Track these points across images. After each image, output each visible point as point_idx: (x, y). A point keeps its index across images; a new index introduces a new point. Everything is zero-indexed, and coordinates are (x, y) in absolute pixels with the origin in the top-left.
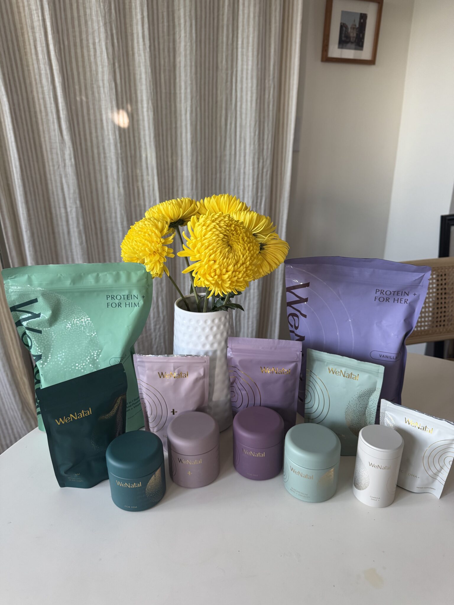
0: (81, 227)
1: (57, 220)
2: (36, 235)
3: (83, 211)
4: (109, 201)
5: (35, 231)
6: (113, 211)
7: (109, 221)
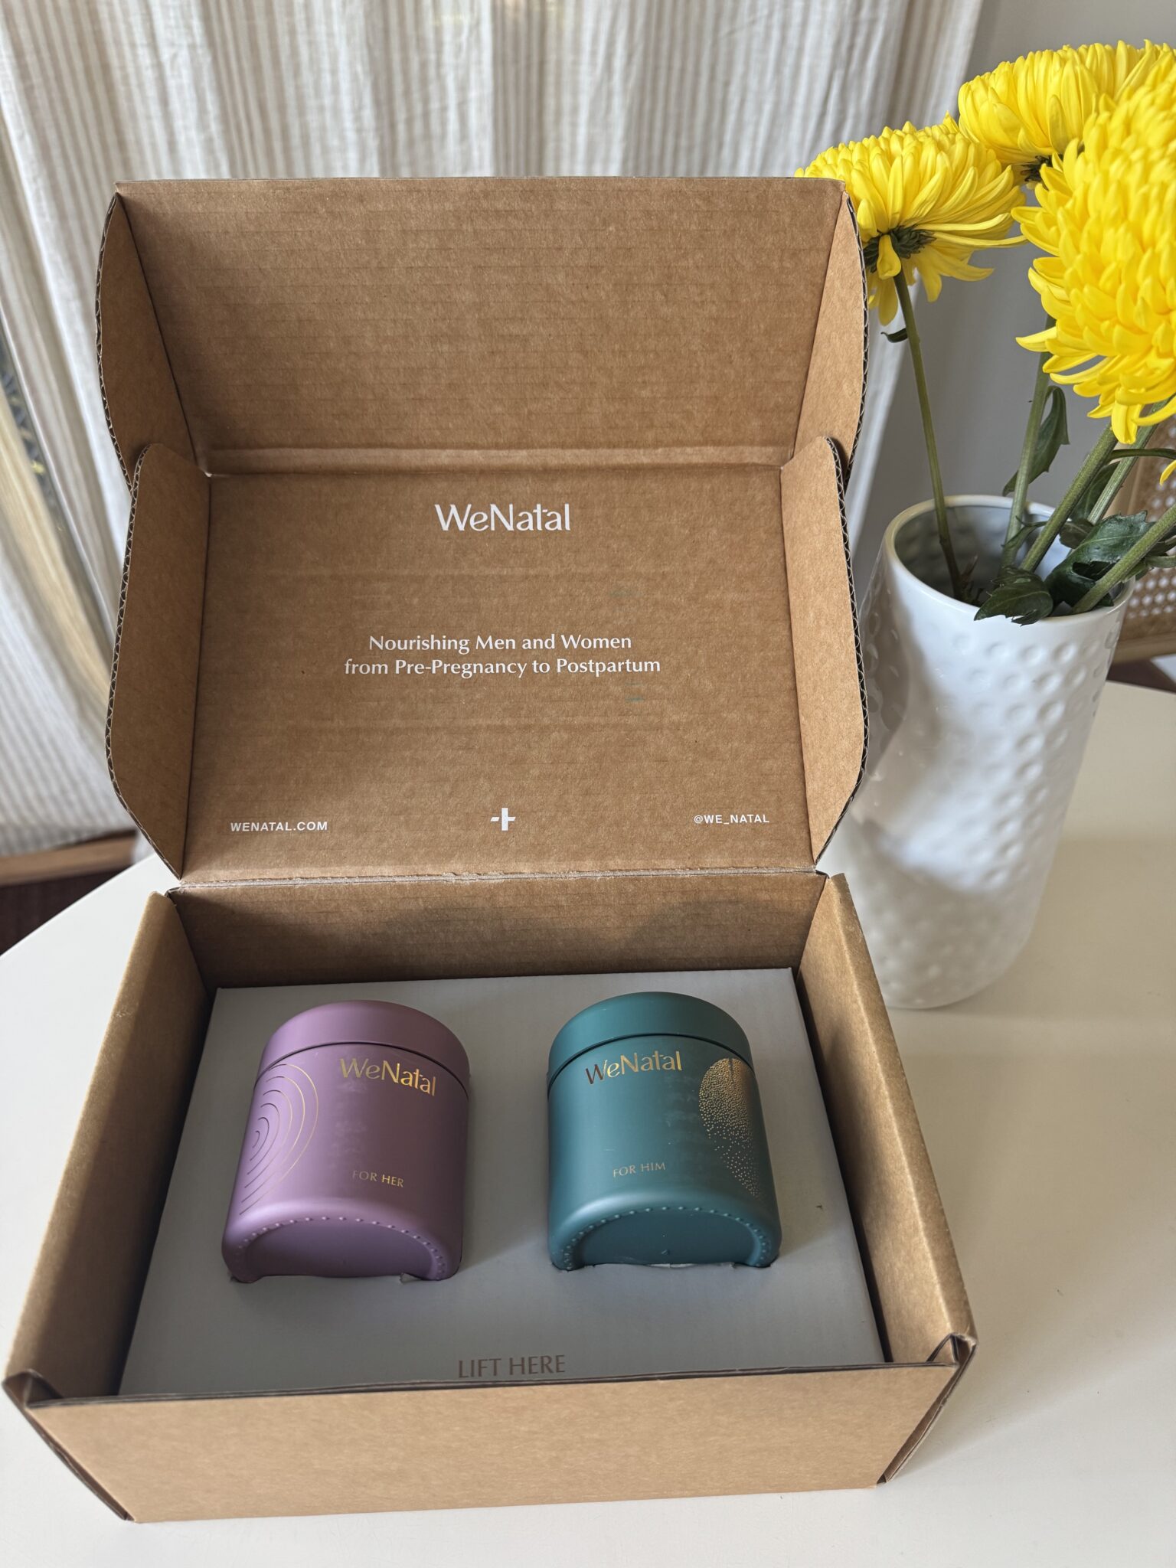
0: (215, 128)
1: (130, 97)
2: (55, 152)
3: (215, 59)
4: (309, 21)
5: (52, 136)
6: (326, 65)
7: (311, 103)
